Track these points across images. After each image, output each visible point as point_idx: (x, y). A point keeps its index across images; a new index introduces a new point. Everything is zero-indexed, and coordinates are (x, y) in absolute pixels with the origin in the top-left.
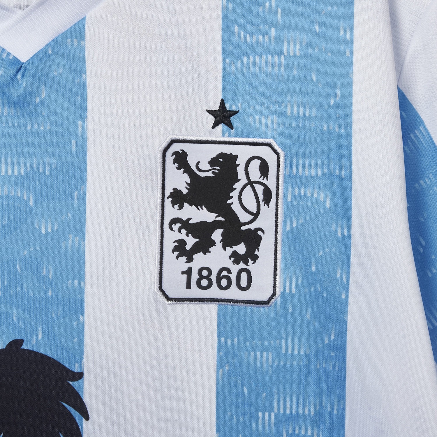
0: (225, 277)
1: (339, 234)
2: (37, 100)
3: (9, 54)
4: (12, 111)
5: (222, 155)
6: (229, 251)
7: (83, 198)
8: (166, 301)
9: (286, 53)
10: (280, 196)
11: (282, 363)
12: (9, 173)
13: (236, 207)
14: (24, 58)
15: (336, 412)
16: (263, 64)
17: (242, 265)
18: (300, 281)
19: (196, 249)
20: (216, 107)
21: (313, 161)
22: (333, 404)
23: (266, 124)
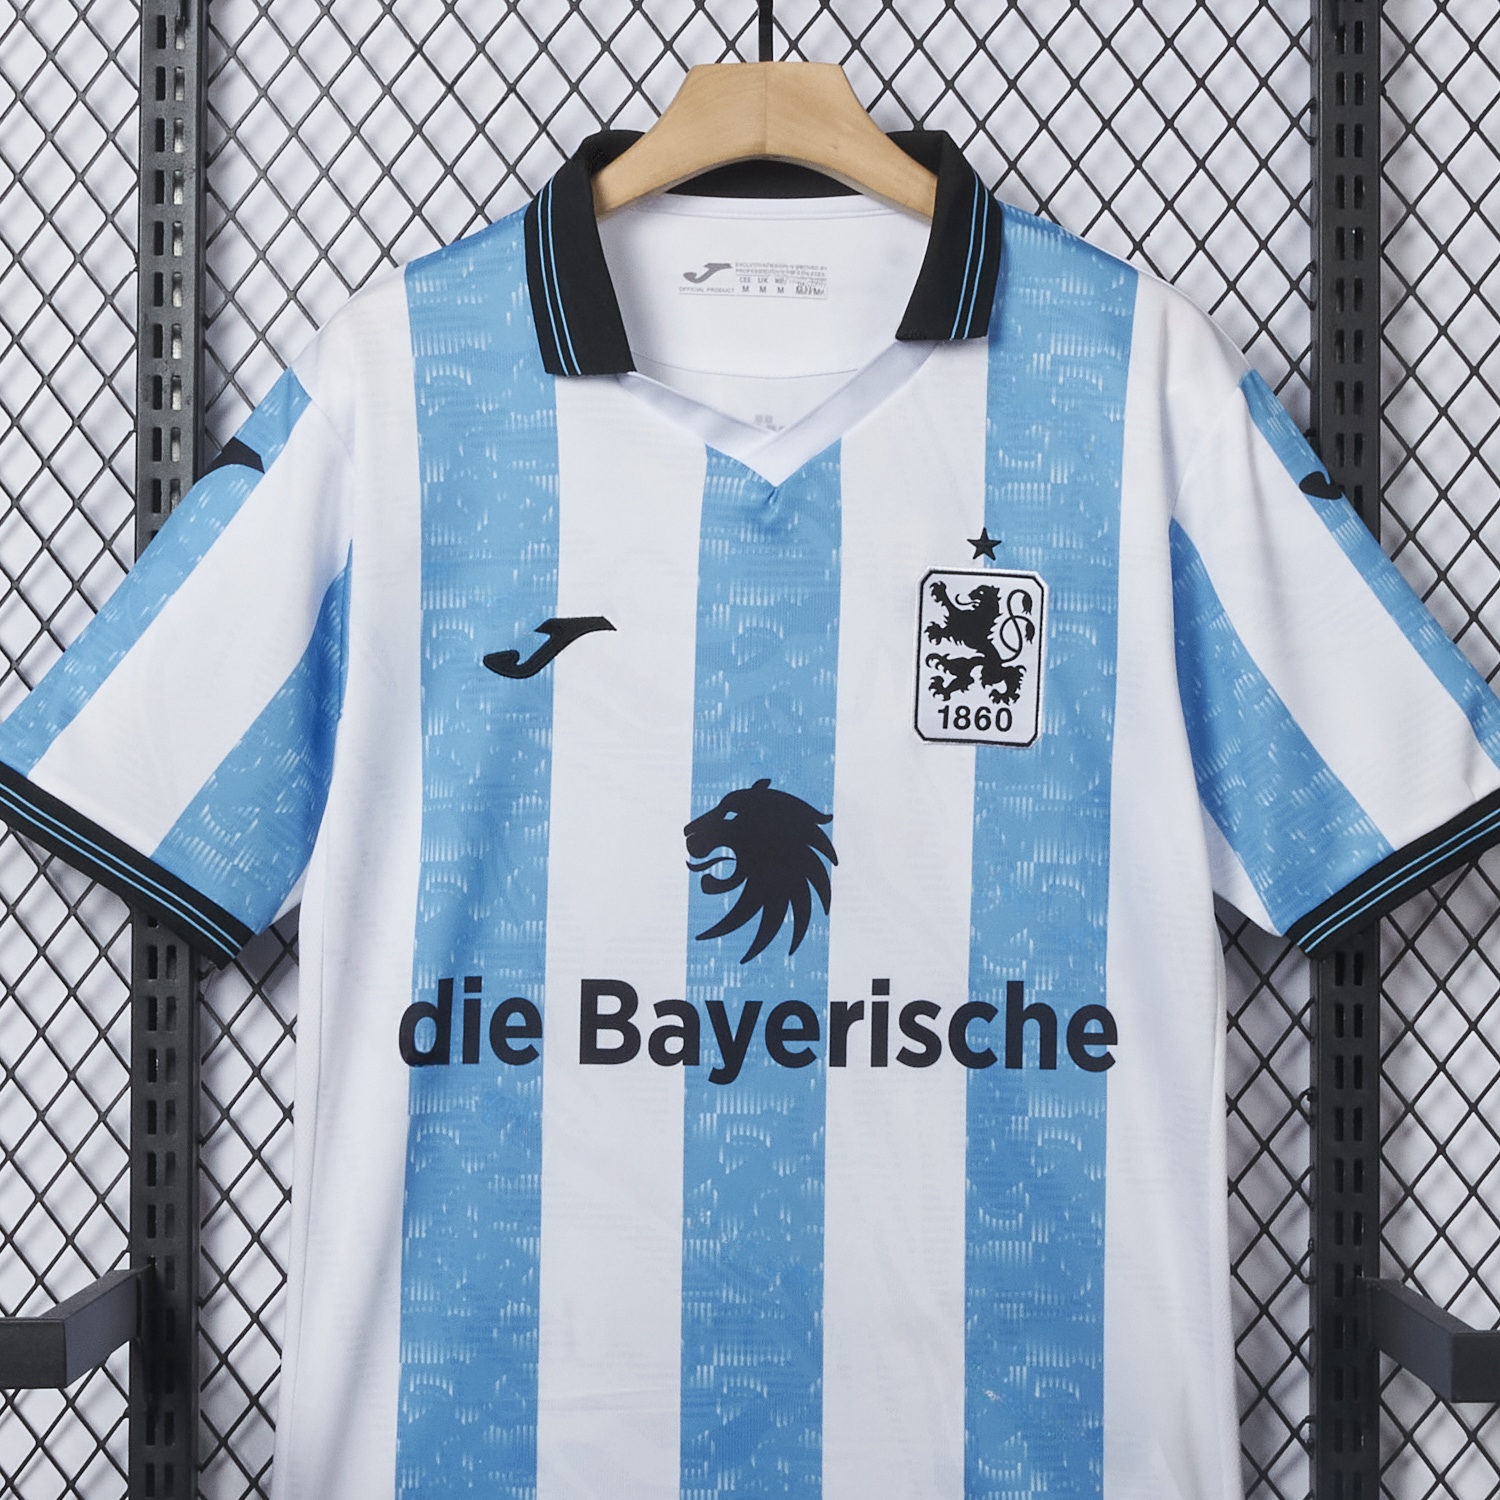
0: (983, 716)
1: (1105, 673)
2: (790, 527)
3: (760, 477)
4: (763, 538)
5: (982, 588)
6: (989, 689)
7: (835, 631)
8: (921, 740)
9: (1053, 481)
10: (1044, 632)
11: (1043, 809)
12: (759, 604)
13: (997, 643)
14: (776, 483)
15: (1100, 864)
16: (1029, 492)
17: (1002, 704)
18: (1063, 722)
19: (954, 686)
20: (978, 536)
21: (1079, 596)
22: (1096, 854)
23: (1031, 555)
